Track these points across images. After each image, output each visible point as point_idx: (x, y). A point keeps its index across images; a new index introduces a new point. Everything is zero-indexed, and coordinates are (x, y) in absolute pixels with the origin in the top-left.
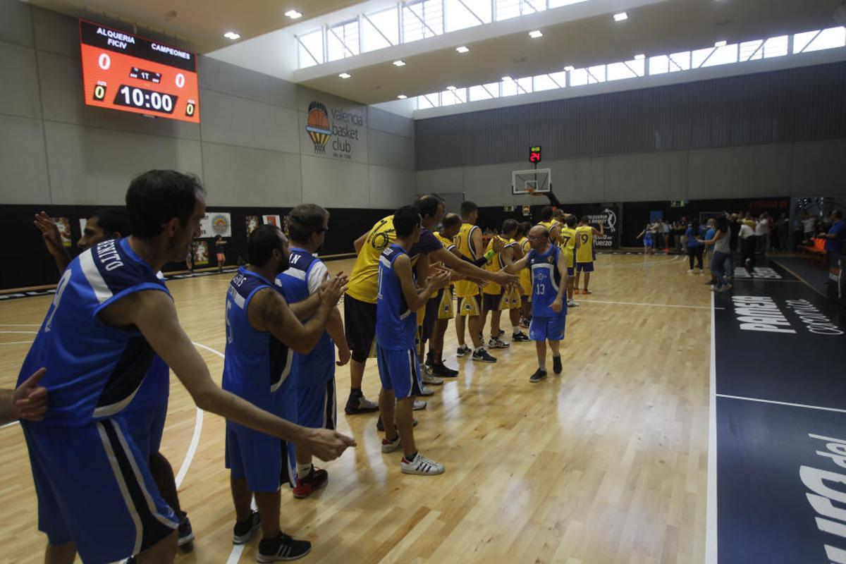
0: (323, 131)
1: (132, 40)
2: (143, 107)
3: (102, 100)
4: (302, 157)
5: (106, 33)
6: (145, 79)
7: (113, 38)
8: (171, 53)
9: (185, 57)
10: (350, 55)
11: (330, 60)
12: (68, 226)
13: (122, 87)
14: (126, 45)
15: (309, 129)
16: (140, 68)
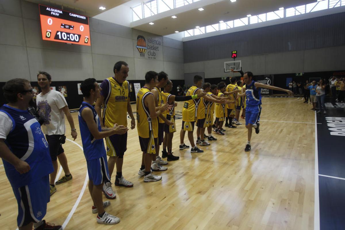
0: (143, 48)
1: (61, 12)
2: (67, 40)
3: (49, 37)
4: (135, 59)
5: (50, 9)
6: (67, 28)
7: (53, 12)
8: (78, 17)
9: (83, 18)
10: (153, 15)
11: (145, 17)
12: (38, 90)
13: (58, 32)
14: (59, 14)
15: (137, 47)
16: (65, 24)
